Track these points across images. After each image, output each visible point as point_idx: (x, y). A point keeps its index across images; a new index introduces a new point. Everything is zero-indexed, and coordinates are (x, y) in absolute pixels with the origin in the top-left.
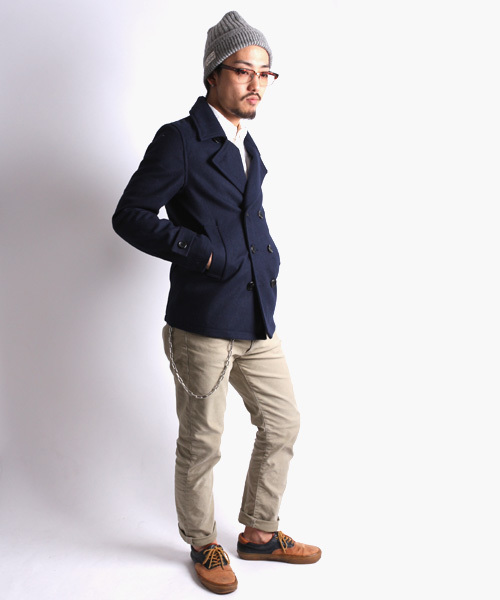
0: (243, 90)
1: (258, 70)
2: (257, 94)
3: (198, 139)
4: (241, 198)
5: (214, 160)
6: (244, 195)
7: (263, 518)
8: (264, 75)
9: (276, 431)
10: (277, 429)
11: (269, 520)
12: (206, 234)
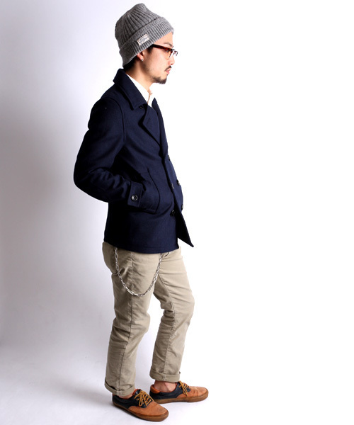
5: (144, 123)
6: (160, 146)
7: (170, 373)
9: (181, 311)
10: (182, 309)
11: (175, 374)
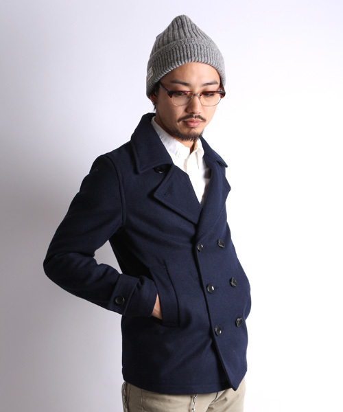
0: (180, 112)
1: (198, 90)
2: (199, 117)
3: (136, 172)
4: (191, 230)
5: (156, 195)
6: (197, 227)
8: (206, 93)
12: (151, 278)
